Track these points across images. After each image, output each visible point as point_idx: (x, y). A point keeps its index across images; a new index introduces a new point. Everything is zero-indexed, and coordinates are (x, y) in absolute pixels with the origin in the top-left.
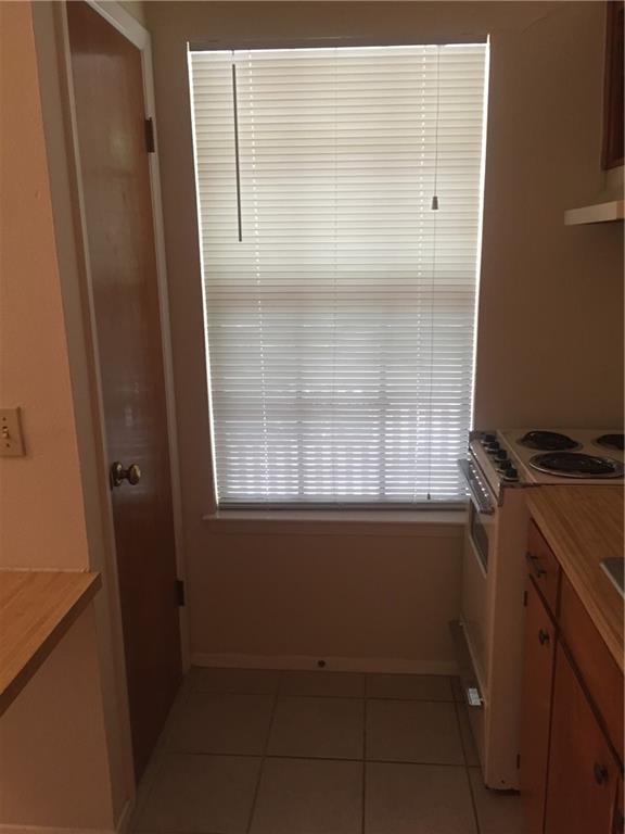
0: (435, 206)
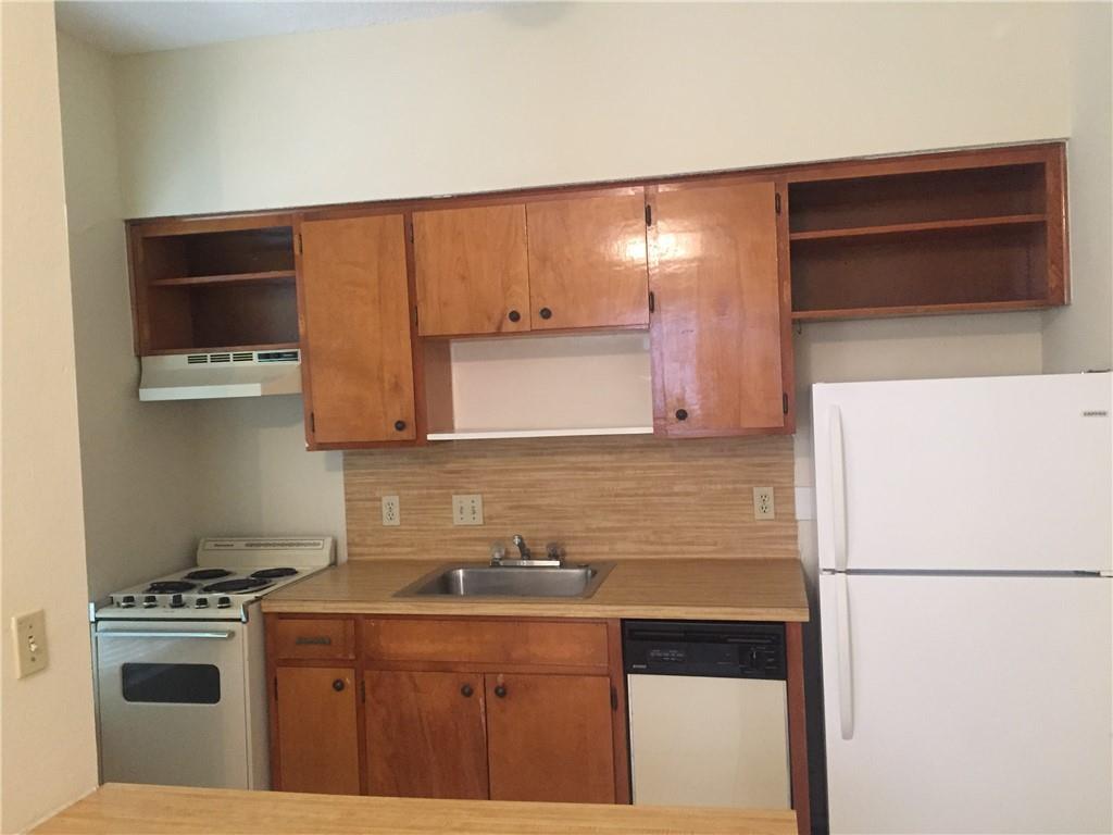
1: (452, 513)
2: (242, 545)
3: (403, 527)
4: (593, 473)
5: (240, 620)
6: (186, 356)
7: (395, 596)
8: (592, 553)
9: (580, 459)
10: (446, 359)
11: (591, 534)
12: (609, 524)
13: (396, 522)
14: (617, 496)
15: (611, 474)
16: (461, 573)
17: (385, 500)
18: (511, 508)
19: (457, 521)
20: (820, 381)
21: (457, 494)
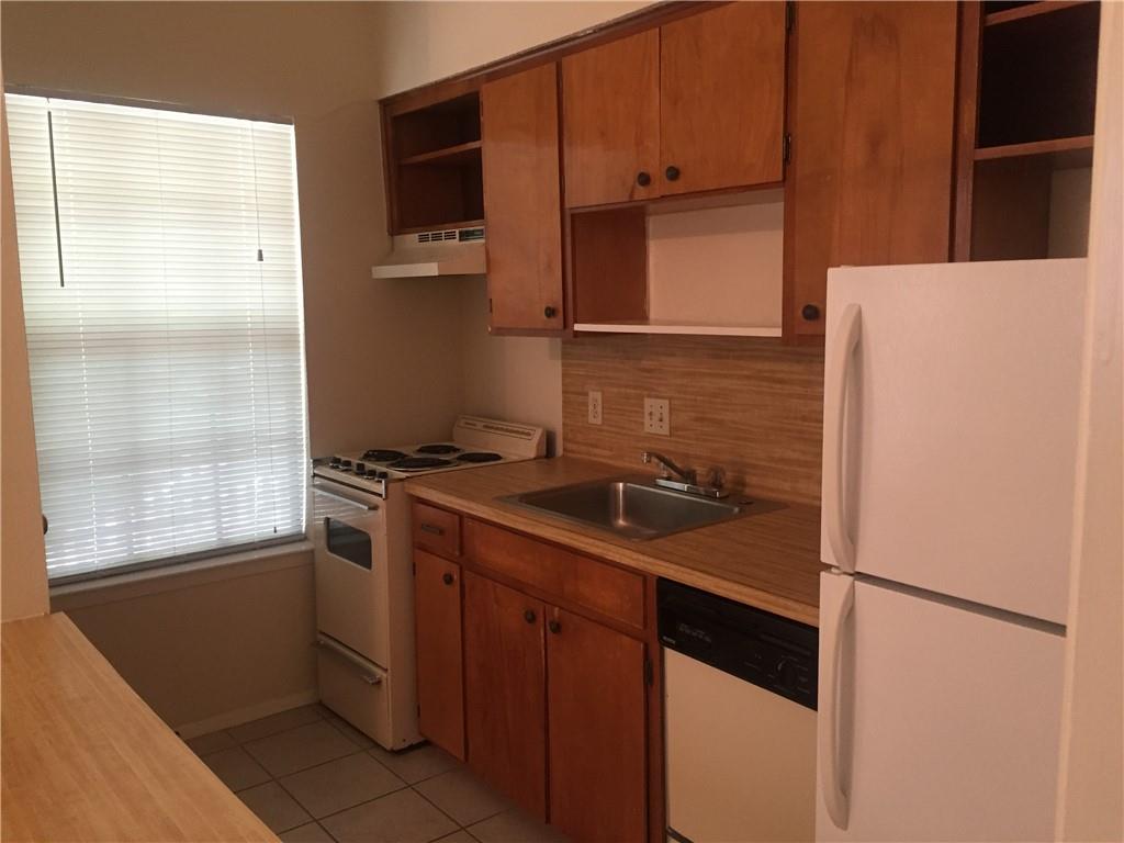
0: (261, 258)
1: (643, 417)
2: (480, 426)
3: (605, 428)
4: (779, 386)
5: (380, 495)
6: (417, 235)
7: (499, 498)
8: (772, 490)
9: (767, 366)
10: (641, 235)
11: (773, 465)
12: (795, 456)
13: (599, 421)
14: (804, 419)
15: (799, 390)
16: (621, 485)
17: (591, 394)
18: (697, 419)
19: (647, 429)
20: (832, 266)
21: (649, 396)
